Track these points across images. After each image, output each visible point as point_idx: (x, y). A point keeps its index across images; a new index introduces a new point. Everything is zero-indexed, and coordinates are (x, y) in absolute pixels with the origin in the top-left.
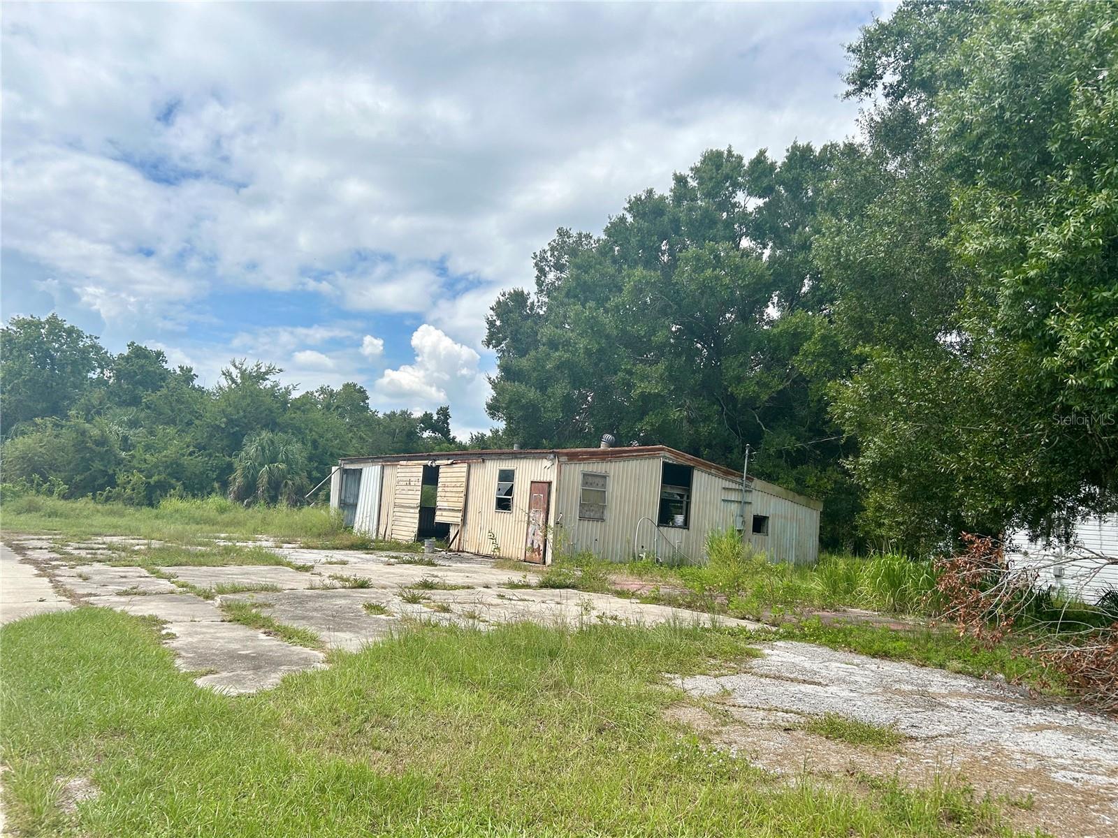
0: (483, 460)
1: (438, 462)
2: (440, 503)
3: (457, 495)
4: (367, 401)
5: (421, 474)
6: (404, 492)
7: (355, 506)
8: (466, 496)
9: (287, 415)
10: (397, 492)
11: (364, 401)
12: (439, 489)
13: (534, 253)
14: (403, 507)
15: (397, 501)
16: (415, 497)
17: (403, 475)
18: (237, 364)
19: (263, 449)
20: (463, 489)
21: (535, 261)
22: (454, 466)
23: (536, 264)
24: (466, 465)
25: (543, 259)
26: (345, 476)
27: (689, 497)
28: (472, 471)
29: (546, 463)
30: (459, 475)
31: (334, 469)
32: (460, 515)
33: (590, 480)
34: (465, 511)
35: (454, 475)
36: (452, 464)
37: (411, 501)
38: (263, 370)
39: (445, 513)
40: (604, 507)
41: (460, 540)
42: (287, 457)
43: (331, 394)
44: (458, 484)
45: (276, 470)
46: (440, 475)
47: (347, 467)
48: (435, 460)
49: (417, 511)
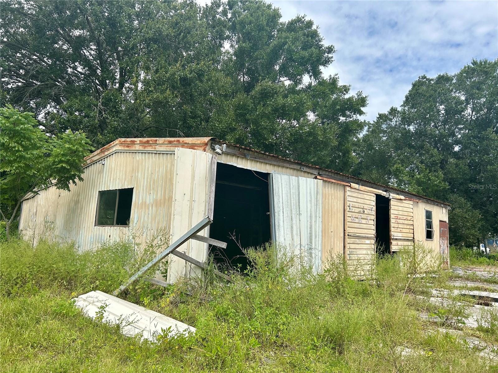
1: (389, 195)
2: (394, 234)
3: (408, 227)
5: (374, 203)
12: (393, 221)
14: (357, 238)
15: (350, 230)
16: (369, 227)
17: (354, 199)
20: (413, 222)
22: (404, 201)
24: (412, 203)
30: (409, 210)
35: (405, 209)
37: (366, 231)
39: (398, 243)
44: (409, 218)
46: (391, 207)
48: (387, 192)
49: (373, 241)
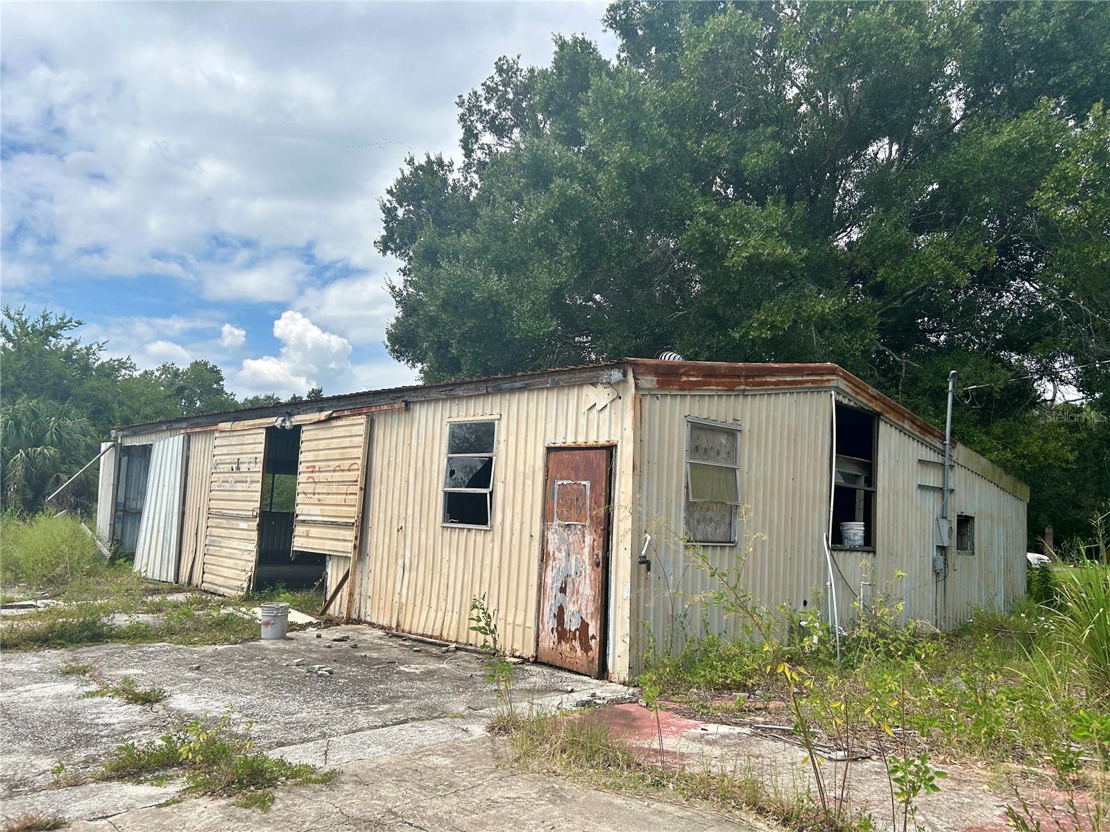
0: (407, 404)
1: (298, 419)
2: (303, 509)
3: (344, 489)
4: (221, 383)
5: (261, 448)
6: (227, 486)
7: (139, 514)
8: (366, 490)
9: (88, 385)
10: (214, 486)
11: (217, 383)
12: (301, 478)
13: (460, 97)
14: (224, 516)
15: (214, 504)
16: (249, 497)
17: (225, 450)
18: (12, 314)
19: (18, 425)
20: (357, 475)
21: (461, 111)
22: (335, 423)
23: (462, 118)
24: (362, 419)
25: (473, 108)
26: (125, 460)
27: (871, 480)
28: (379, 432)
29: (597, 395)
30: (346, 442)
31: (104, 446)
32: (350, 534)
33: (704, 440)
34: (362, 525)
35: (334, 444)
36: (330, 419)
37: (241, 505)
38: (53, 323)
39: (314, 531)
40: (733, 510)
41: (351, 594)
42: (60, 437)
43: (176, 374)
44: (346, 464)
45: (40, 458)
46: (303, 447)
47: (129, 442)
48: (291, 415)
49: (254, 524)
